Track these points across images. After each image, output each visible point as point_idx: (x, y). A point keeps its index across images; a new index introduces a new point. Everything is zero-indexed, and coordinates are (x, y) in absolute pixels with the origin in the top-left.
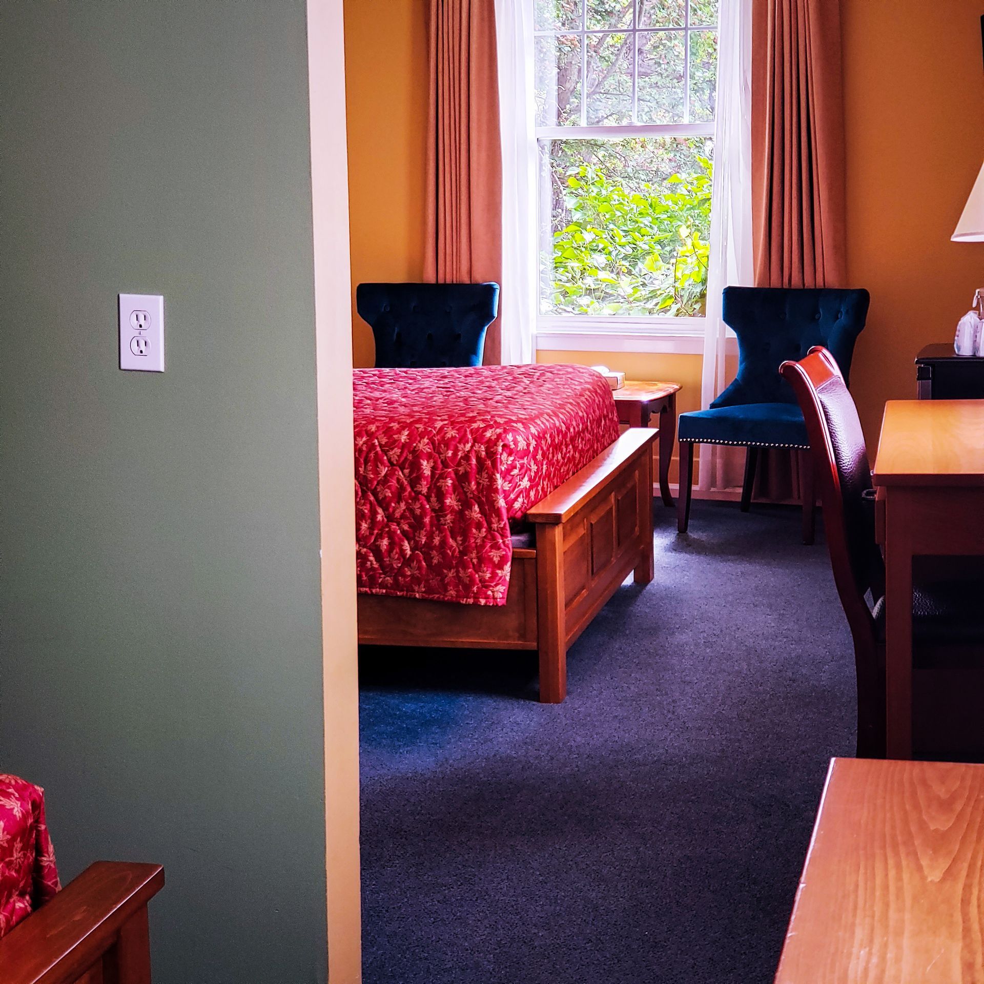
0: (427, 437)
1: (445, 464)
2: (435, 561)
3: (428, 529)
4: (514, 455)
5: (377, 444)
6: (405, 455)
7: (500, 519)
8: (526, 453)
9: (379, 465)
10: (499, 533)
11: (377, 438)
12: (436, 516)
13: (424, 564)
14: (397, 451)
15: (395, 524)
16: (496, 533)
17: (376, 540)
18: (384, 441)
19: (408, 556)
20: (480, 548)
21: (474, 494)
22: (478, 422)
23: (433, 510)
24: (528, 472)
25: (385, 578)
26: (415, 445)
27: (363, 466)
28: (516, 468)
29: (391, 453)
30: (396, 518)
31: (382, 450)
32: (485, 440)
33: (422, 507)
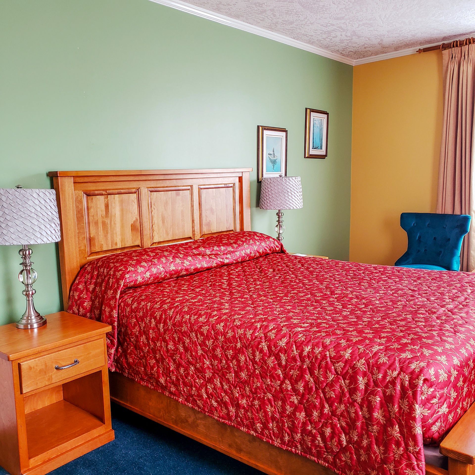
0: (364, 358)
1: (376, 384)
2: (363, 459)
3: (359, 431)
4: (434, 386)
5: (328, 355)
6: (347, 369)
7: (416, 444)
8: (446, 384)
9: (328, 371)
10: (415, 456)
11: (329, 351)
12: (366, 422)
13: (355, 457)
14: (341, 364)
15: (336, 419)
16: (412, 455)
17: (322, 427)
18: (333, 354)
19: (344, 446)
20: (398, 463)
21: (395, 415)
22: (407, 352)
23: (364, 417)
24: (448, 400)
25: (328, 455)
26: (354, 362)
27: (317, 370)
28: (435, 398)
29: (337, 365)
30: (338, 415)
31: (331, 361)
32: (410, 371)
33: (356, 413)
